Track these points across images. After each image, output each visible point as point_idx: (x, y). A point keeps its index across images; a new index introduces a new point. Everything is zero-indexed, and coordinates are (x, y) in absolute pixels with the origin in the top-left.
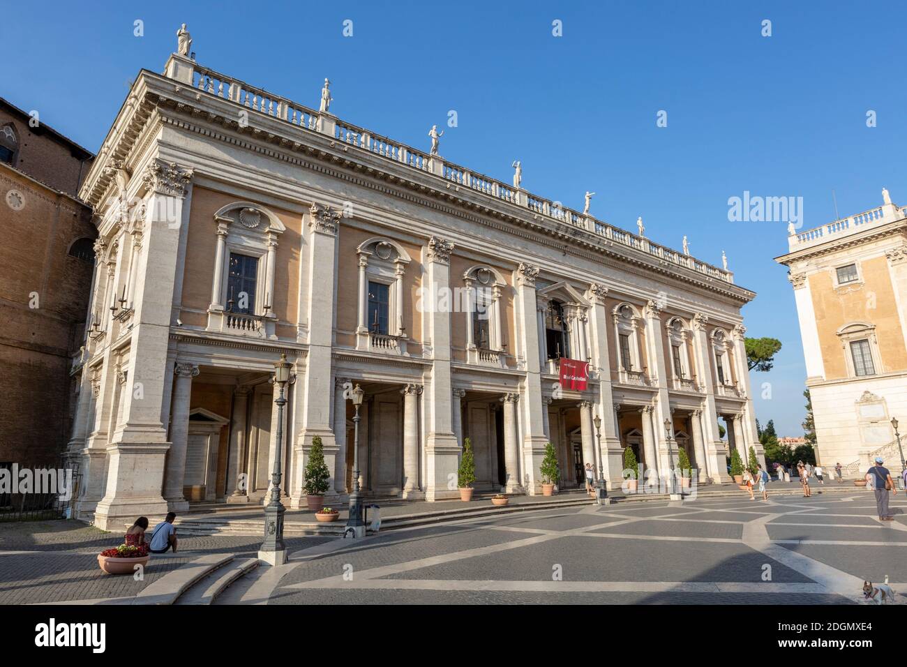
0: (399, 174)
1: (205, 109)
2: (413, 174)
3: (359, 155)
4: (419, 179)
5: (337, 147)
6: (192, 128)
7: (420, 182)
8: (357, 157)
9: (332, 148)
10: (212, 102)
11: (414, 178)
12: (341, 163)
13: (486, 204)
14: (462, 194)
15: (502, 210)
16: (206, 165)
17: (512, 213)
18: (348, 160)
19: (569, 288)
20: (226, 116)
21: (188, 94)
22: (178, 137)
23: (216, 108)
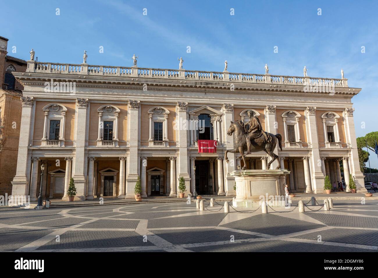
0: (110, 80)
1: (33, 78)
2: (115, 79)
3: (91, 78)
4: (119, 80)
5: (81, 77)
6: (33, 84)
7: (120, 81)
8: (90, 79)
9: (80, 78)
10: (34, 75)
11: (116, 80)
12: (85, 82)
13: (153, 82)
14: (140, 81)
15: (162, 83)
16: (38, 95)
17: (168, 83)
18: (87, 80)
19: (209, 108)
20: (40, 78)
21: (27, 75)
22: (30, 88)
23: (37, 76)
